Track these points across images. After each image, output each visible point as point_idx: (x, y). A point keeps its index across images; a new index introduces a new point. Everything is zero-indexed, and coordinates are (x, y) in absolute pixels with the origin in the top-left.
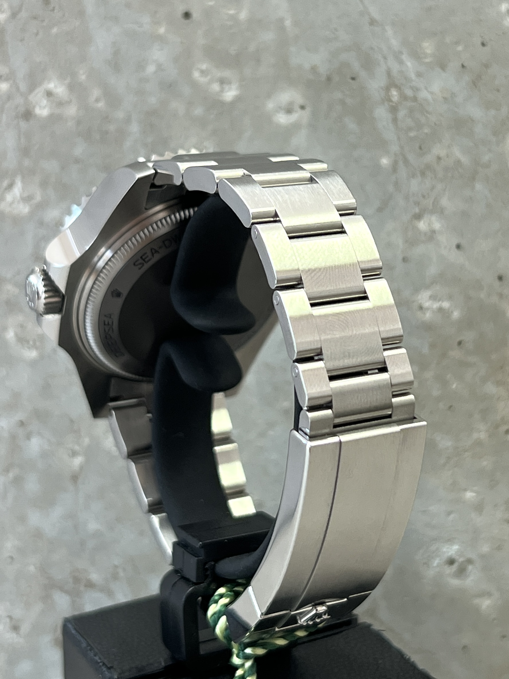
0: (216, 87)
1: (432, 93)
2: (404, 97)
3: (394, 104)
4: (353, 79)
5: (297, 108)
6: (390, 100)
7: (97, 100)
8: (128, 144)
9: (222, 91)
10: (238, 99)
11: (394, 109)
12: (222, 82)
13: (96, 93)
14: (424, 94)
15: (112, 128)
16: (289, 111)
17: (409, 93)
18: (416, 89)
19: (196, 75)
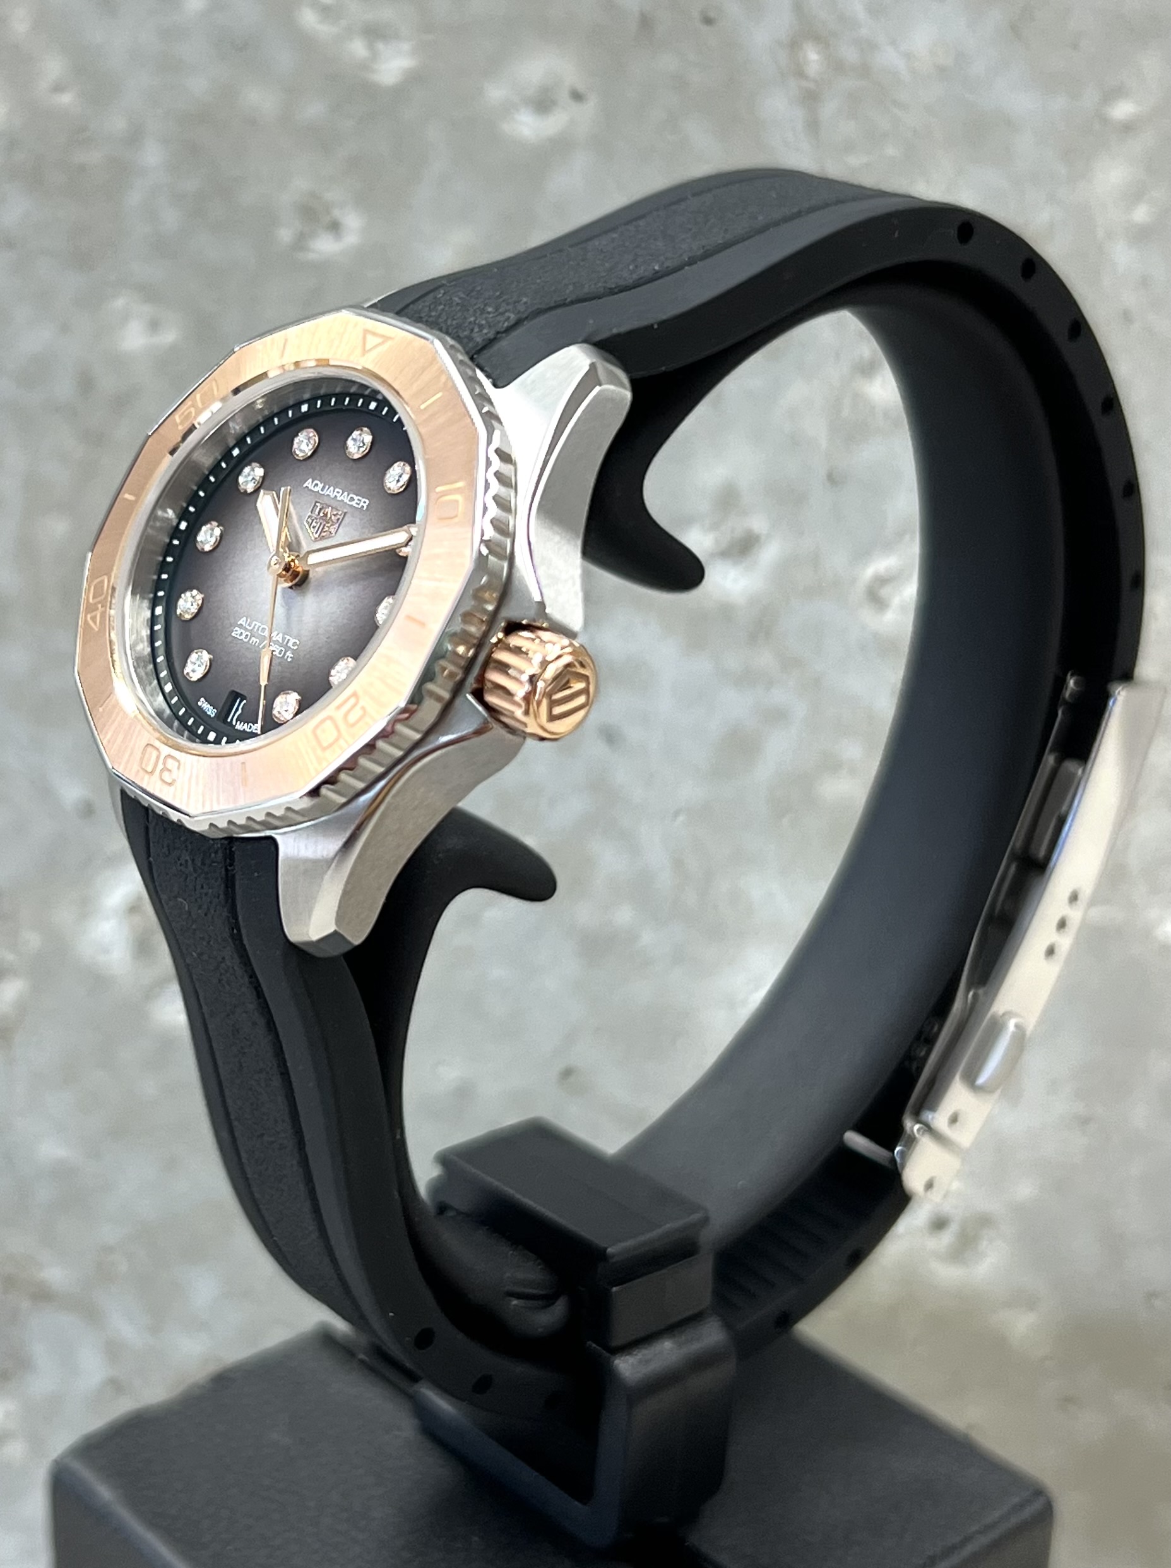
0: (358, 48)
1: (908, 56)
2: (837, 66)
3: (812, 86)
4: (708, 21)
5: (564, 96)
6: (800, 74)
7: (58, 88)
8: (134, 198)
9: (375, 56)
10: (413, 78)
11: (811, 98)
12: (374, 33)
13: (53, 67)
14: (889, 58)
15: (93, 157)
16: (543, 103)
17: (849, 54)
18: (868, 46)
19: (309, 18)
